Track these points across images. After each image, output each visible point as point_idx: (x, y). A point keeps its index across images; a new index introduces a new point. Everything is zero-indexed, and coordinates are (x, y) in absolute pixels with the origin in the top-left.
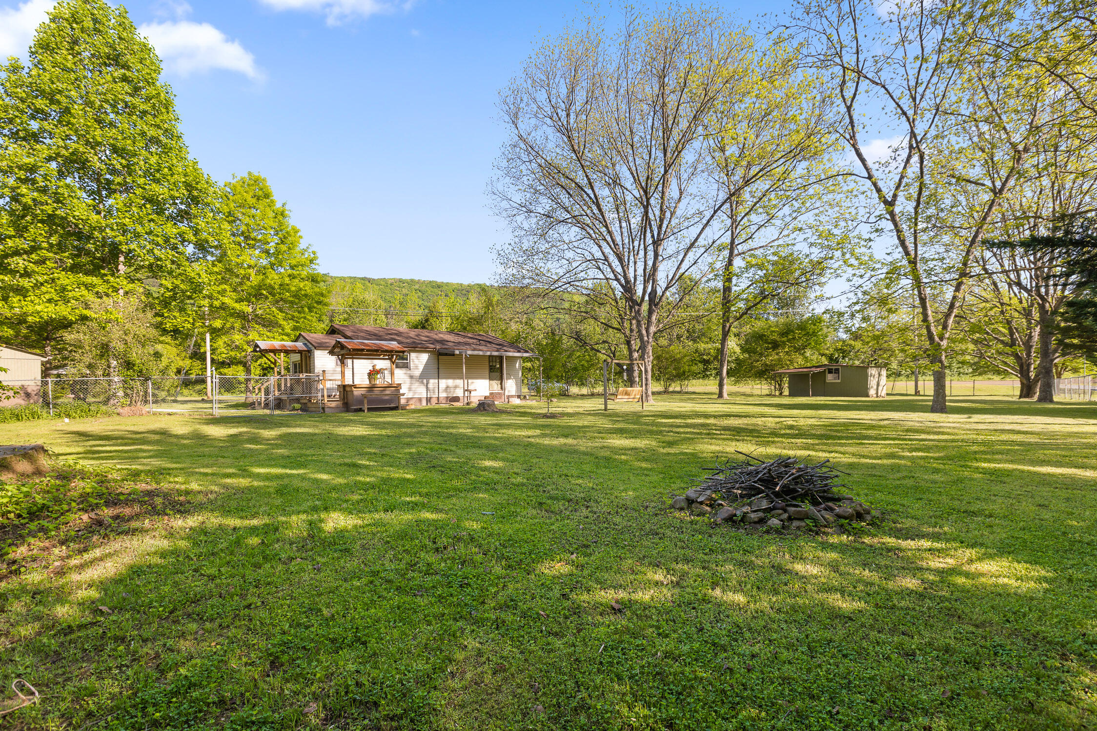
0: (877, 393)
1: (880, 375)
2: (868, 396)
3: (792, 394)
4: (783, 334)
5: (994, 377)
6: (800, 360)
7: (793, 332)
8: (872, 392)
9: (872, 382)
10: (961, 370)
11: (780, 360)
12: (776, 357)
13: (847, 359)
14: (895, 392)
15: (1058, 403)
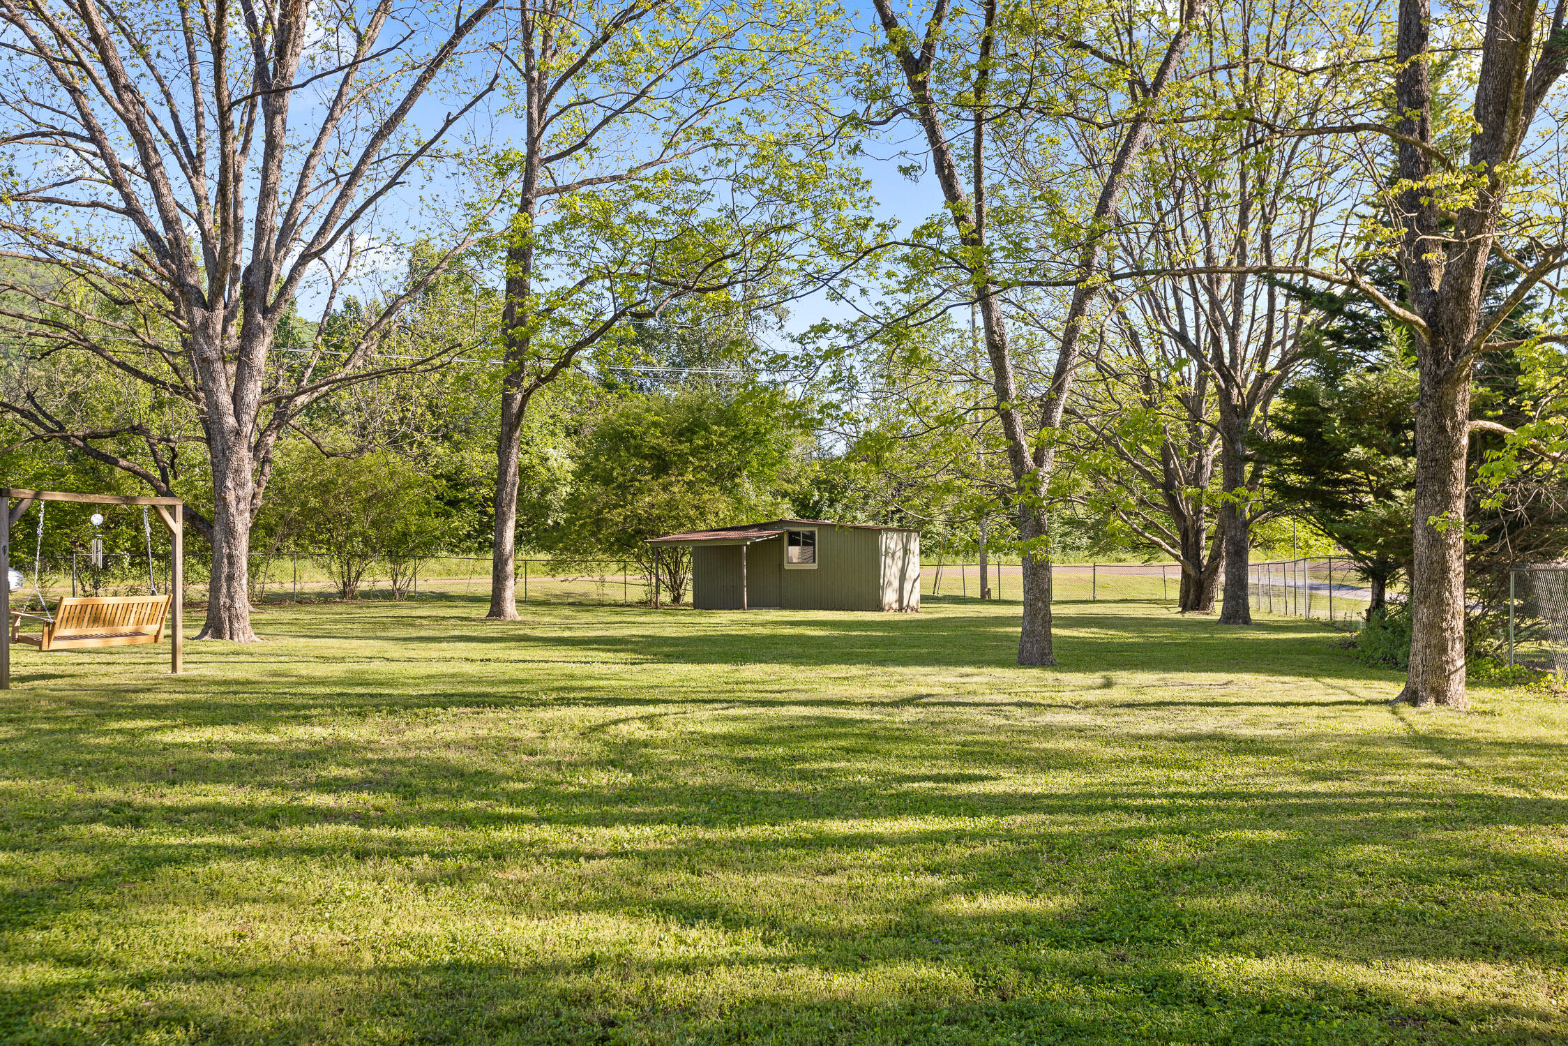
0: (900, 600)
1: (906, 551)
2: (879, 607)
3: (704, 603)
4: (684, 433)
5: (1129, 556)
6: (723, 506)
7: (706, 429)
8: (890, 597)
9: (891, 571)
10: (1069, 540)
11: (671, 505)
12: (663, 497)
13: (839, 507)
14: (941, 593)
15: (1262, 626)
